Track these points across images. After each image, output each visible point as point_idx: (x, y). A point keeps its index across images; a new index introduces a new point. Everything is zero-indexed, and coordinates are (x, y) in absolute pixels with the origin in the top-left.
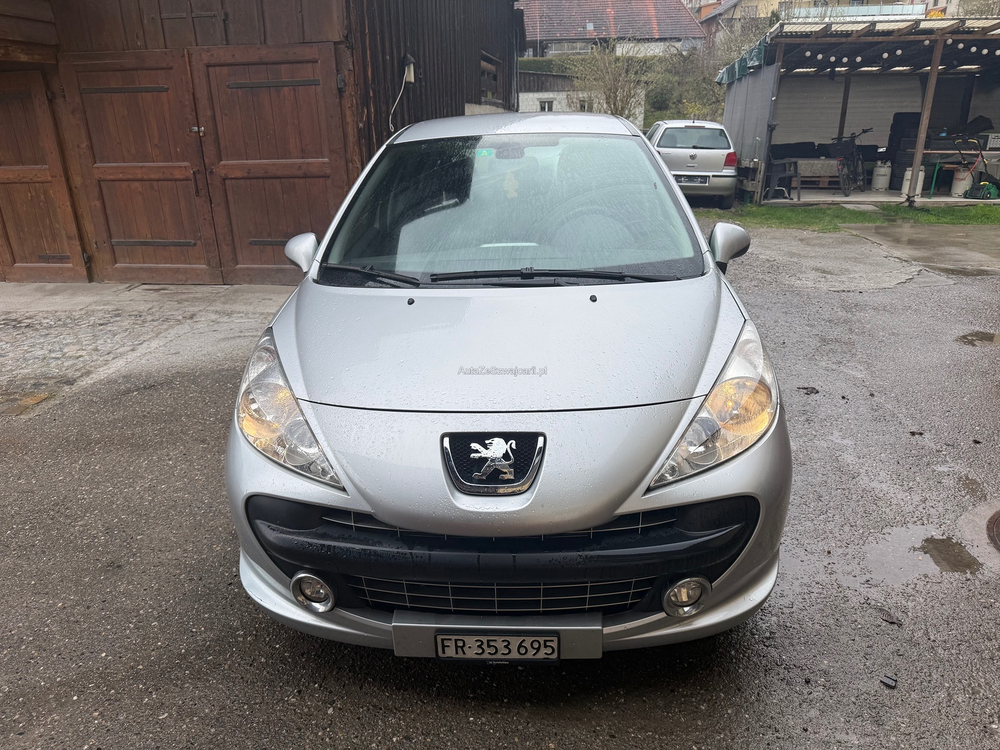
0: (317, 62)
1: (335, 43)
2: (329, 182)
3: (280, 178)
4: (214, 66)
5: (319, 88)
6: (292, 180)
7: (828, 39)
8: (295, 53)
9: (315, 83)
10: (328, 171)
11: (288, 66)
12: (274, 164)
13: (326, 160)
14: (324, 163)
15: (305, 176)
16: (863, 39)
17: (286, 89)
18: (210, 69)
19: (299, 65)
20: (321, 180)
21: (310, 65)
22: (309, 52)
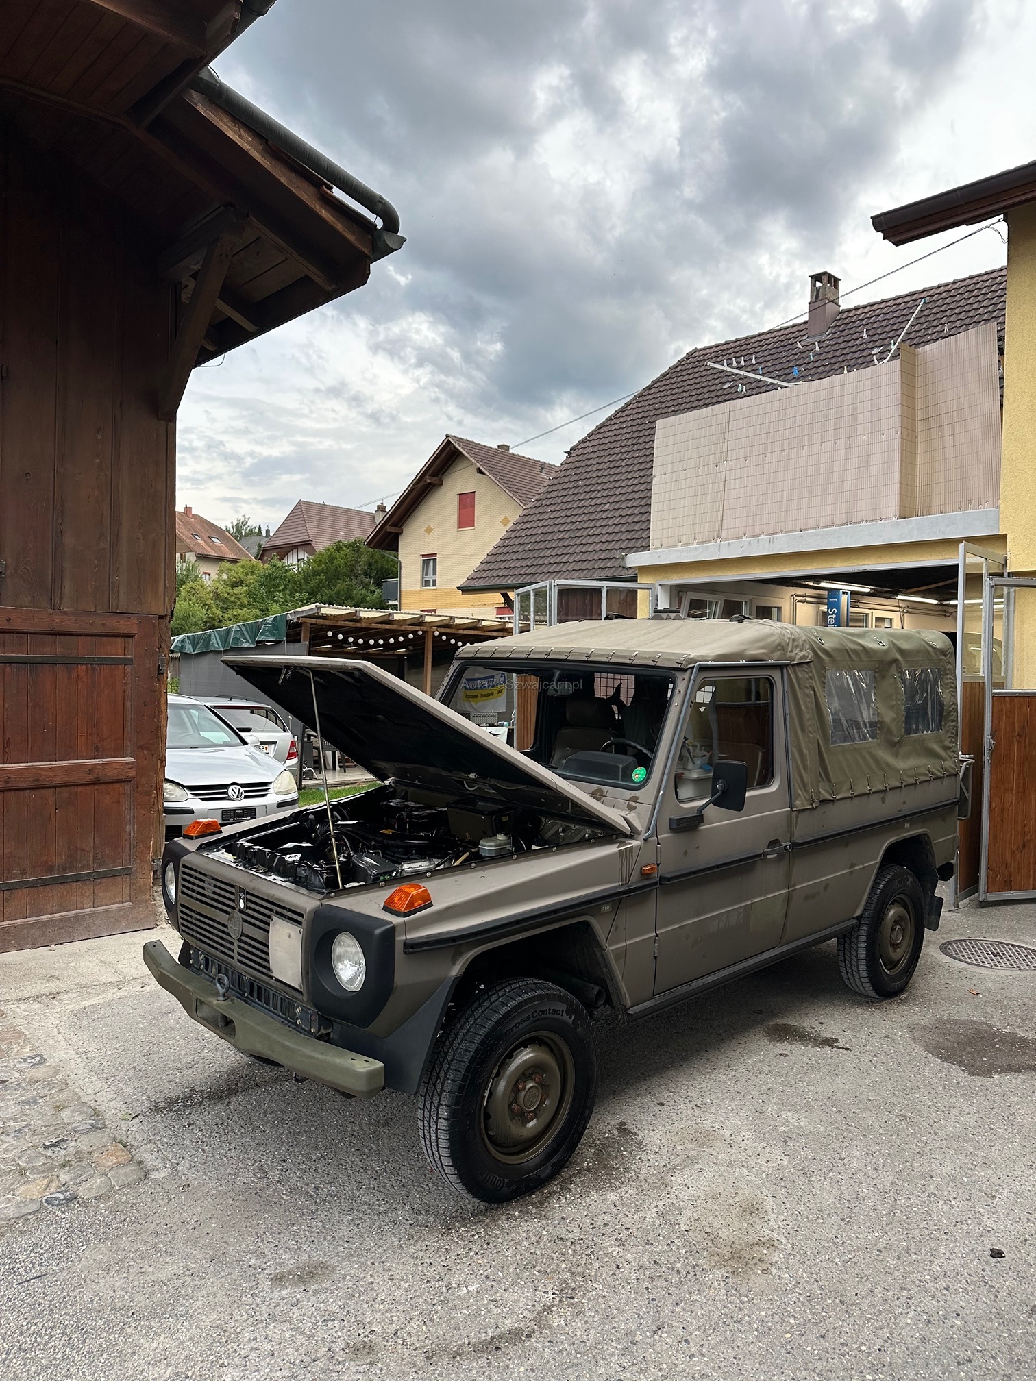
0: (132, 636)
1: (160, 617)
2: (128, 788)
3: (55, 787)
5: (129, 669)
6: (74, 789)
7: (348, 623)
8: (103, 625)
9: (127, 662)
10: (132, 774)
11: (88, 638)
12: (50, 768)
13: (129, 759)
14: (128, 763)
15: (97, 782)
17: (82, 667)
19: (105, 639)
20: (118, 785)
21: (119, 640)
22: (124, 626)
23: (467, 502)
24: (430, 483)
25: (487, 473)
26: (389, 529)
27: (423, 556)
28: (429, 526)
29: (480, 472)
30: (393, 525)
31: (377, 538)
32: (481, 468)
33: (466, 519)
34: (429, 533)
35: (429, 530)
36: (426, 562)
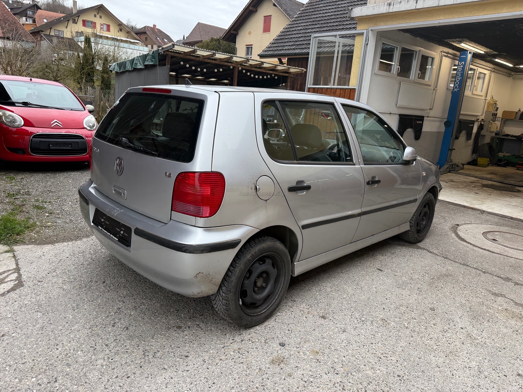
7: (191, 57)
16: (206, 60)
23: (267, 19)
24: (251, 11)
25: (278, 6)
26: (232, 32)
27: (247, 45)
28: (250, 32)
29: (274, 5)
30: (235, 30)
31: (227, 36)
32: (275, 3)
33: (267, 29)
34: (250, 35)
35: (250, 33)
36: (248, 48)
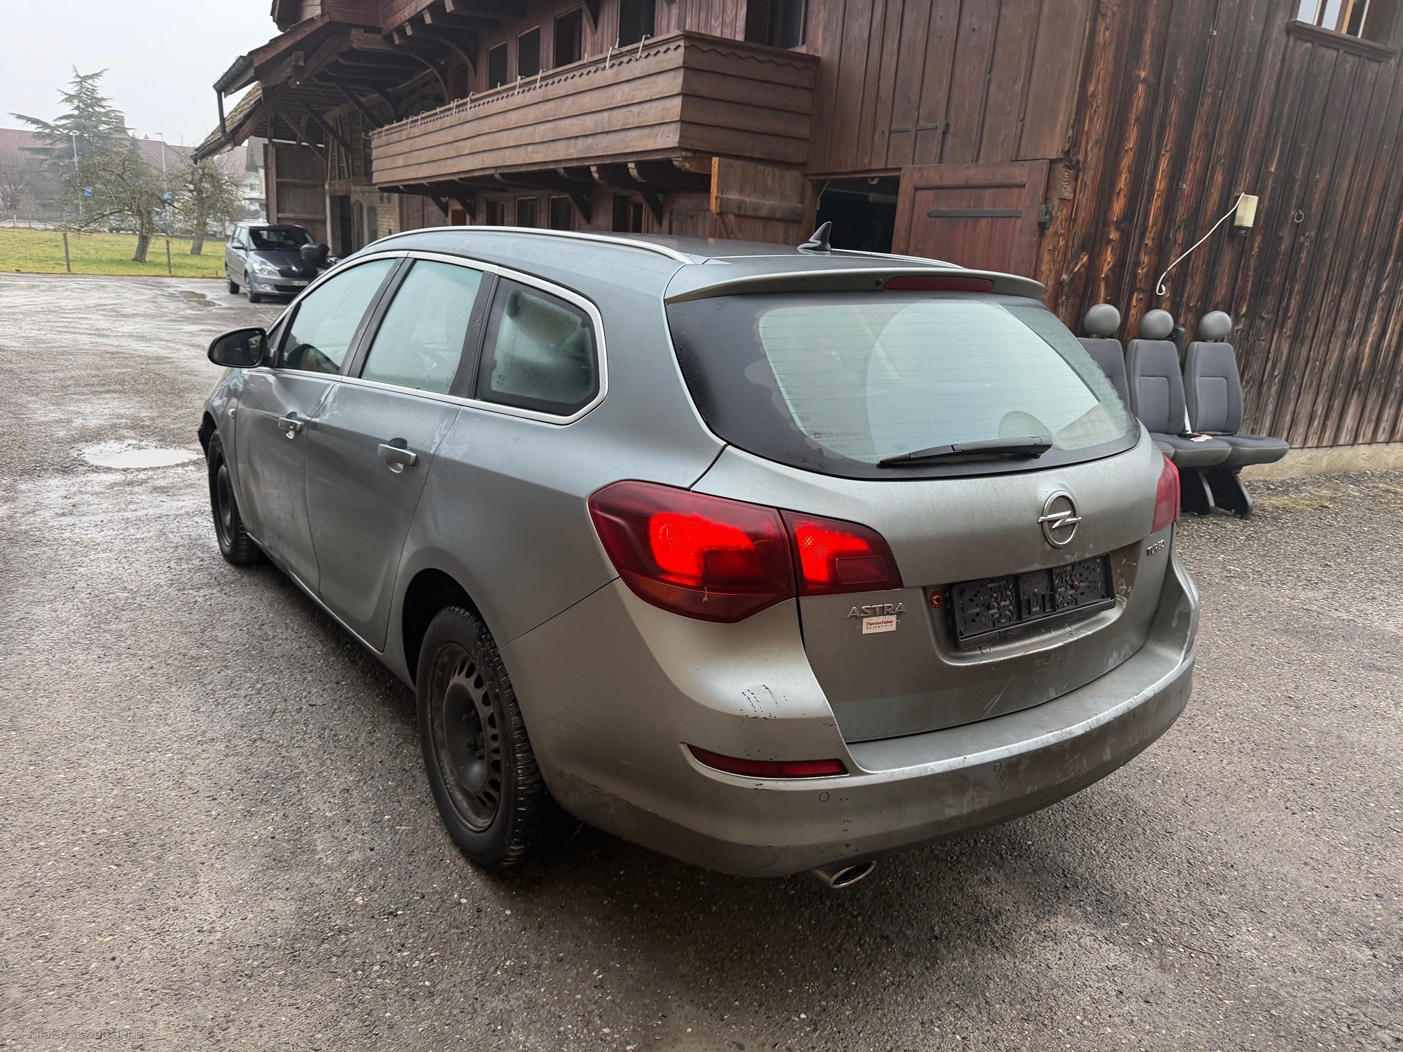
0: (1024, 186)
1: (1052, 161)
4: (922, 189)
5: (1019, 221)
8: (1003, 174)
9: (1017, 215)
11: (992, 190)
17: (984, 221)
18: (919, 193)
19: (1005, 190)
21: (1016, 190)
22: (1019, 173)
